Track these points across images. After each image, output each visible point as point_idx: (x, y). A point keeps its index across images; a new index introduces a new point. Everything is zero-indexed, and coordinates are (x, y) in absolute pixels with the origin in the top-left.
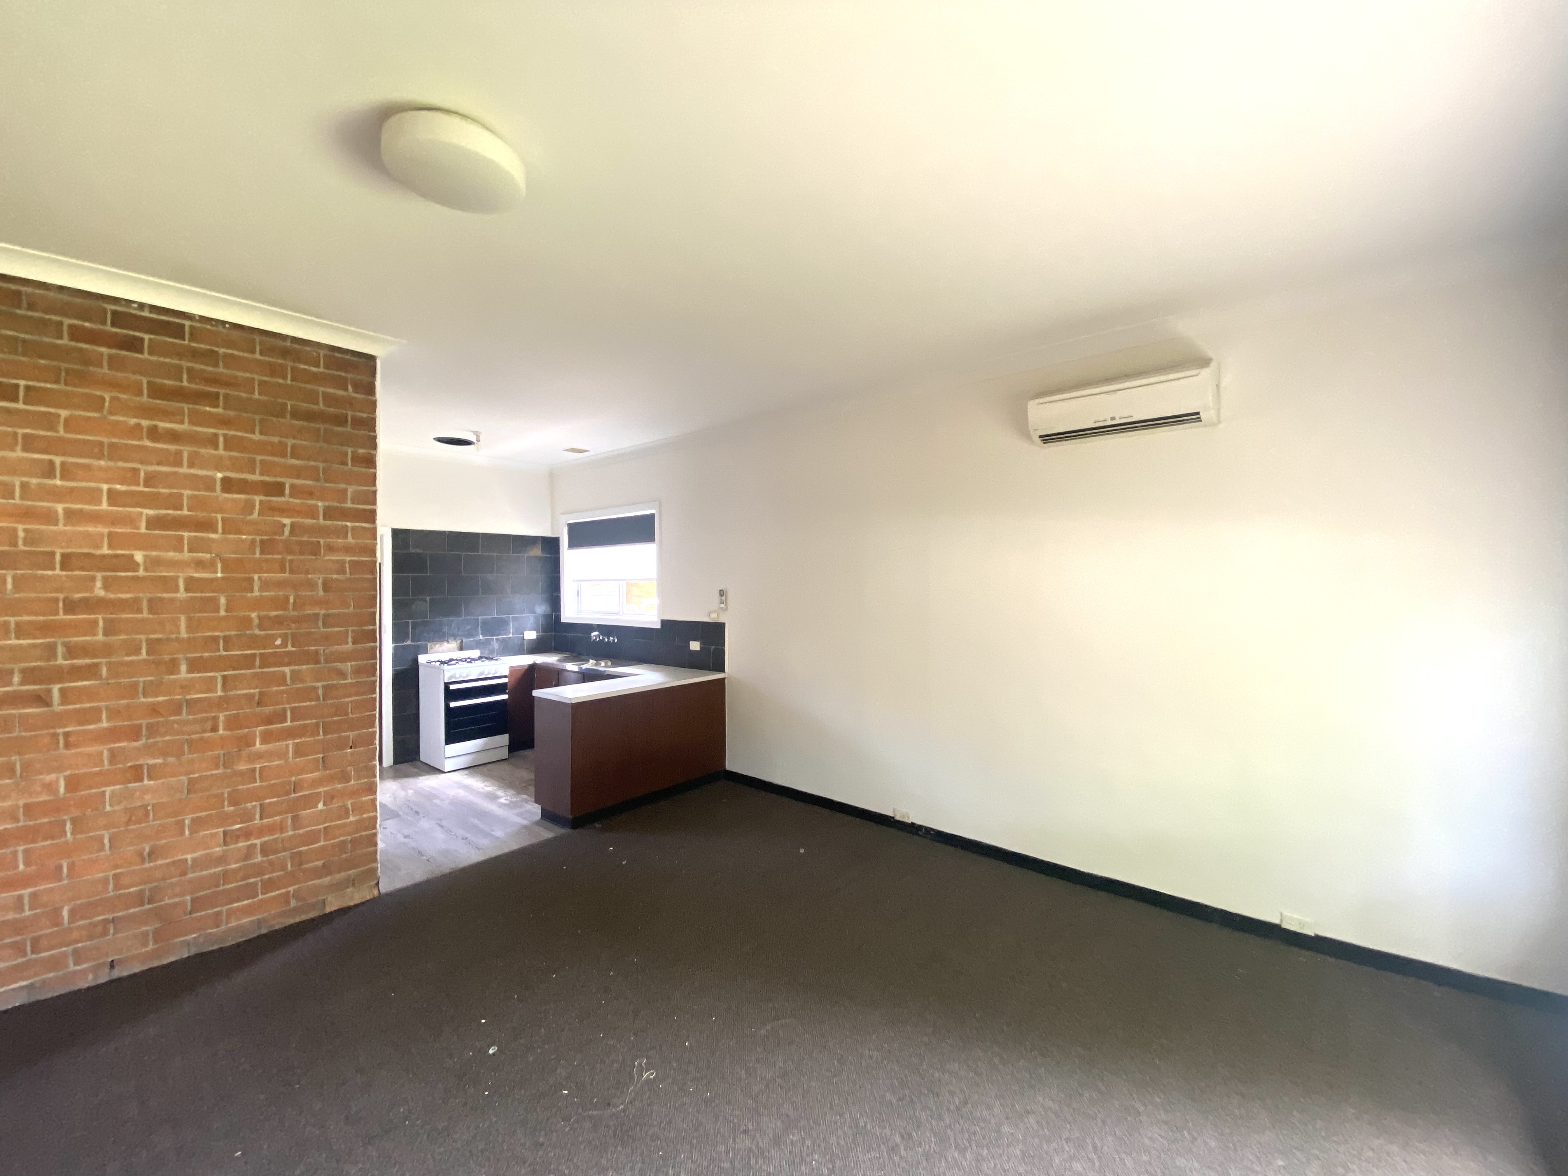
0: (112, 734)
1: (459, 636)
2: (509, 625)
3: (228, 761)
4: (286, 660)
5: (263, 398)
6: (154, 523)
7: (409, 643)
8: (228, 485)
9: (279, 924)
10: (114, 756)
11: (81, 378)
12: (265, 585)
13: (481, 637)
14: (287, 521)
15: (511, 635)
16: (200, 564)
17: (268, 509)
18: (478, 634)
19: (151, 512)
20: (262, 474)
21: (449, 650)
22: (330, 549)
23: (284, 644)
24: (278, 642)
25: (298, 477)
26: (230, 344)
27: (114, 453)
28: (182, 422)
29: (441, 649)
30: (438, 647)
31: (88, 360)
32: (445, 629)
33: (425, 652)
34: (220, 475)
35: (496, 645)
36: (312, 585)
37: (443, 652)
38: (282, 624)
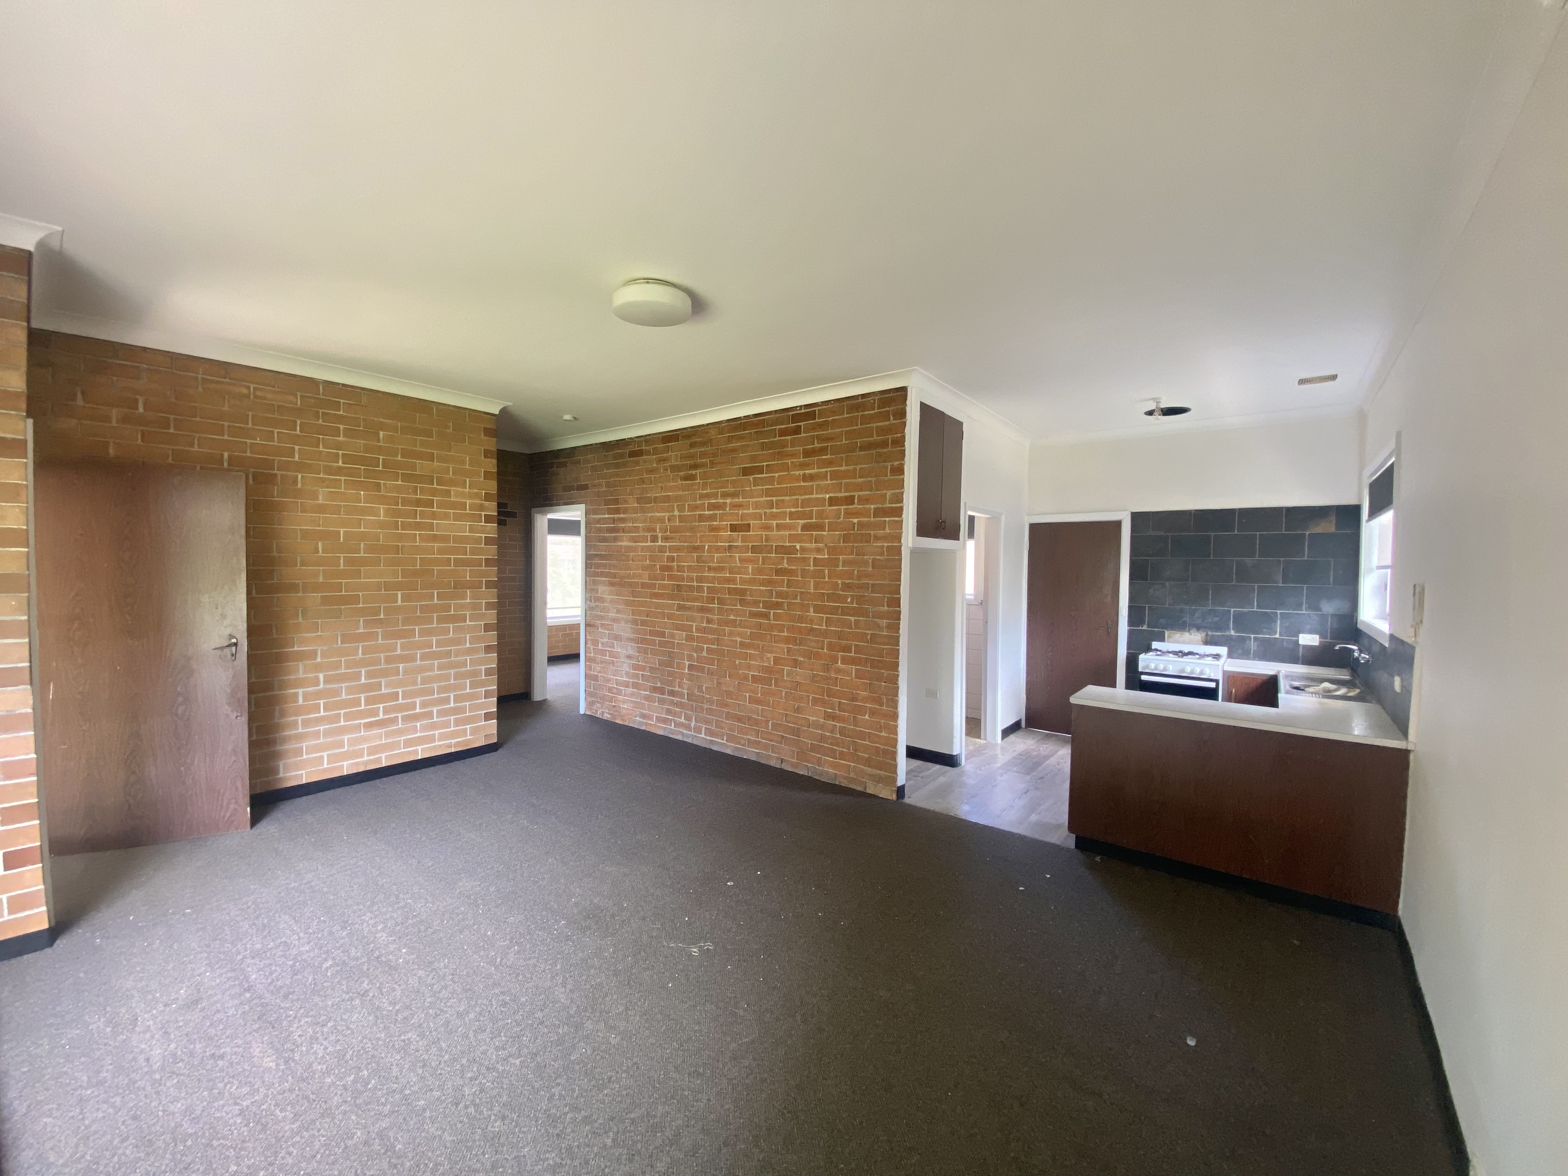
0: (787, 640)
1: (1205, 627)
2: (1276, 622)
3: (827, 668)
4: (852, 612)
5: (847, 442)
6: (805, 528)
7: (1145, 627)
8: (832, 501)
9: (844, 783)
10: (789, 650)
11: (782, 455)
12: (845, 563)
13: (1232, 633)
14: (855, 521)
15: (1277, 636)
16: (818, 550)
17: (848, 514)
18: (1228, 629)
19: (803, 522)
20: (844, 492)
21: (1190, 642)
22: (877, 538)
23: (852, 603)
24: (849, 600)
25: (861, 490)
26: (833, 413)
27: (792, 492)
28: (814, 469)
29: (1181, 639)
30: (1177, 635)
31: (784, 445)
32: (1187, 619)
33: (1162, 639)
34: (828, 496)
35: (1253, 646)
36: (865, 563)
37: (1184, 642)
38: (851, 587)
